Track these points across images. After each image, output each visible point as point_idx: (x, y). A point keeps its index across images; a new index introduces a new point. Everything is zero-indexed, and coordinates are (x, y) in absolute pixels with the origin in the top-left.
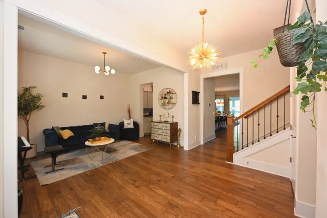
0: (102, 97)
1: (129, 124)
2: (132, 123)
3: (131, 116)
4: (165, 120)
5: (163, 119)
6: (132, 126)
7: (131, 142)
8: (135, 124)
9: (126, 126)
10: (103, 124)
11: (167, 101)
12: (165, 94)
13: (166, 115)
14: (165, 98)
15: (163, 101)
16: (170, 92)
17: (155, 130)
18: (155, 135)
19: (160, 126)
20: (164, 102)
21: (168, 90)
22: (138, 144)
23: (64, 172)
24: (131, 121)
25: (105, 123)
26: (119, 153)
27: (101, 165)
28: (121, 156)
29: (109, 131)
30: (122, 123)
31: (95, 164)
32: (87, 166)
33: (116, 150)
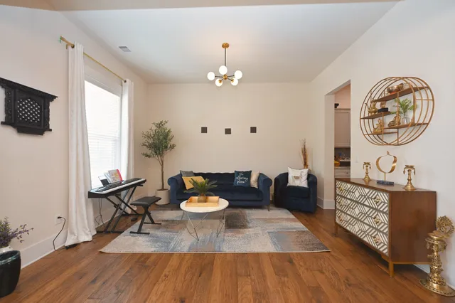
0: (253, 130)
1: (297, 178)
2: (305, 177)
5: (375, 176)
6: (303, 183)
8: (312, 179)
9: (291, 182)
10: (248, 174)
11: (389, 119)
12: (384, 100)
14: (385, 111)
16: (399, 89)
17: (344, 201)
18: (343, 216)
19: (357, 194)
20: (381, 125)
21: (395, 86)
22: (299, 225)
23: (141, 239)
24: (305, 171)
25: (251, 171)
26: (241, 236)
27: (185, 250)
28: (235, 244)
29: (258, 186)
30: (286, 175)
31: (184, 242)
32: (170, 243)
33: (244, 226)
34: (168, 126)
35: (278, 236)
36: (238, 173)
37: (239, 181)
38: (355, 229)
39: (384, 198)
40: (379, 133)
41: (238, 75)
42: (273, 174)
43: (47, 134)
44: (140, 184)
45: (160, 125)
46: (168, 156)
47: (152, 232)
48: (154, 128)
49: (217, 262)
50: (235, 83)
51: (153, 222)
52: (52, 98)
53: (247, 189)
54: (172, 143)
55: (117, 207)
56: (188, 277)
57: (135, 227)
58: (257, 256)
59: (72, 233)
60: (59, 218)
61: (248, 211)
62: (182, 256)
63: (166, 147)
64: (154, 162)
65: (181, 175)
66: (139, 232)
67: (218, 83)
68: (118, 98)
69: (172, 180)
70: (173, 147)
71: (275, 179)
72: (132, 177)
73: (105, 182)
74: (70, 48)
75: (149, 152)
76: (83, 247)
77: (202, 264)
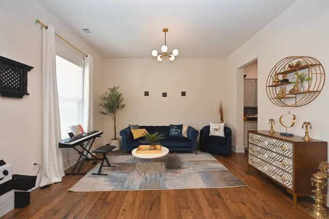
1: (216, 130)
2: (222, 129)
3: (224, 119)
4: (284, 131)
5: (278, 129)
6: (221, 134)
7: (214, 159)
8: (227, 130)
9: (212, 133)
10: (180, 127)
12: (285, 73)
13: (287, 121)
14: (286, 81)
15: (278, 89)
16: (298, 65)
17: (255, 148)
18: (255, 159)
19: (266, 143)
20: (283, 92)
21: (294, 62)
22: (220, 166)
23: (101, 179)
24: (222, 125)
25: (182, 125)
26: (178, 175)
27: (137, 188)
28: (174, 182)
29: (188, 136)
30: (208, 127)
31: (135, 181)
32: (124, 182)
33: (179, 168)
34: (119, 91)
35: (206, 175)
36: (172, 126)
37: (174, 132)
38: (265, 169)
39: (289, 147)
40: (281, 98)
41: (176, 52)
42: (199, 127)
43: (25, 97)
44: (98, 136)
45: (113, 90)
46: (120, 113)
47: (109, 173)
48: (109, 92)
49: (163, 198)
50: (172, 59)
51: (109, 165)
52: (30, 68)
53: (180, 138)
54: (122, 103)
55: (81, 153)
56: (142, 211)
57: (96, 170)
58: (193, 191)
59: (46, 176)
60: (35, 164)
61: (181, 155)
62: (135, 193)
63: (118, 107)
64: (109, 118)
65: (129, 128)
66: (99, 174)
67: (159, 59)
68: (81, 69)
69: (122, 132)
70: (123, 106)
71: (201, 131)
72: (92, 130)
73: (71, 135)
74: (44, 28)
75: (105, 110)
76: (55, 187)
77: (151, 199)
